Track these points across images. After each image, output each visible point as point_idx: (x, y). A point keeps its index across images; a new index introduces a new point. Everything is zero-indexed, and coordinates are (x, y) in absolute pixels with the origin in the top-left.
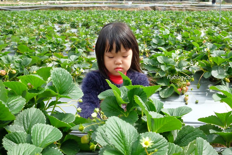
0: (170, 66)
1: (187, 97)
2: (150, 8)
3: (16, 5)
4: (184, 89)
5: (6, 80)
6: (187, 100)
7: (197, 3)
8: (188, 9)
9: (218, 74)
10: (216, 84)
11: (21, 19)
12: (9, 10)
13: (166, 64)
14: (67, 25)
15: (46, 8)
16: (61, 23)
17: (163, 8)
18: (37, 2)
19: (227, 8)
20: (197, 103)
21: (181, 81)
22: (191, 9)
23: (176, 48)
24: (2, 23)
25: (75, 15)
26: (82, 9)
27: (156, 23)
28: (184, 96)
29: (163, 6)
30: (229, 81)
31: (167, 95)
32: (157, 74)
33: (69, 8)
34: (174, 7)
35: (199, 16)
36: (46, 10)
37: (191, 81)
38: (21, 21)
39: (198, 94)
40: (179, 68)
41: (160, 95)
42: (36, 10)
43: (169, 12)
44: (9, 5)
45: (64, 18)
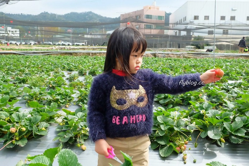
0: (169, 125)
1: (186, 157)
2: (151, 55)
3: (29, 50)
4: (182, 148)
5: (16, 137)
6: (186, 159)
7: (194, 50)
8: (185, 56)
9: (214, 135)
10: (212, 143)
11: (33, 65)
12: (23, 55)
13: (166, 123)
14: (75, 73)
15: (57, 53)
16: (70, 70)
17: (163, 55)
18: (49, 47)
19: (221, 56)
20: (195, 162)
21: (179, 140)
22: (188, 56)
23: (175, 101)
24: (16, 70)
25: (83, 61)
26: (90, 55)
27: (156, 72)
28: (182, 155)
29: (163, 54)
30: (225, 142)
31: (167, 153)
32: (157, 132)
33: (78, 54)
34: (173, 54)
35: (196, 64)
36: (57, 55)
37: (189, 141)
38: (33, 67)
39: (196, 153)
40: (178, 127)
41: (160, 153)
42: (48, 55)
43: (168, 59)
44: (24, 50)
45: (73, 65)
